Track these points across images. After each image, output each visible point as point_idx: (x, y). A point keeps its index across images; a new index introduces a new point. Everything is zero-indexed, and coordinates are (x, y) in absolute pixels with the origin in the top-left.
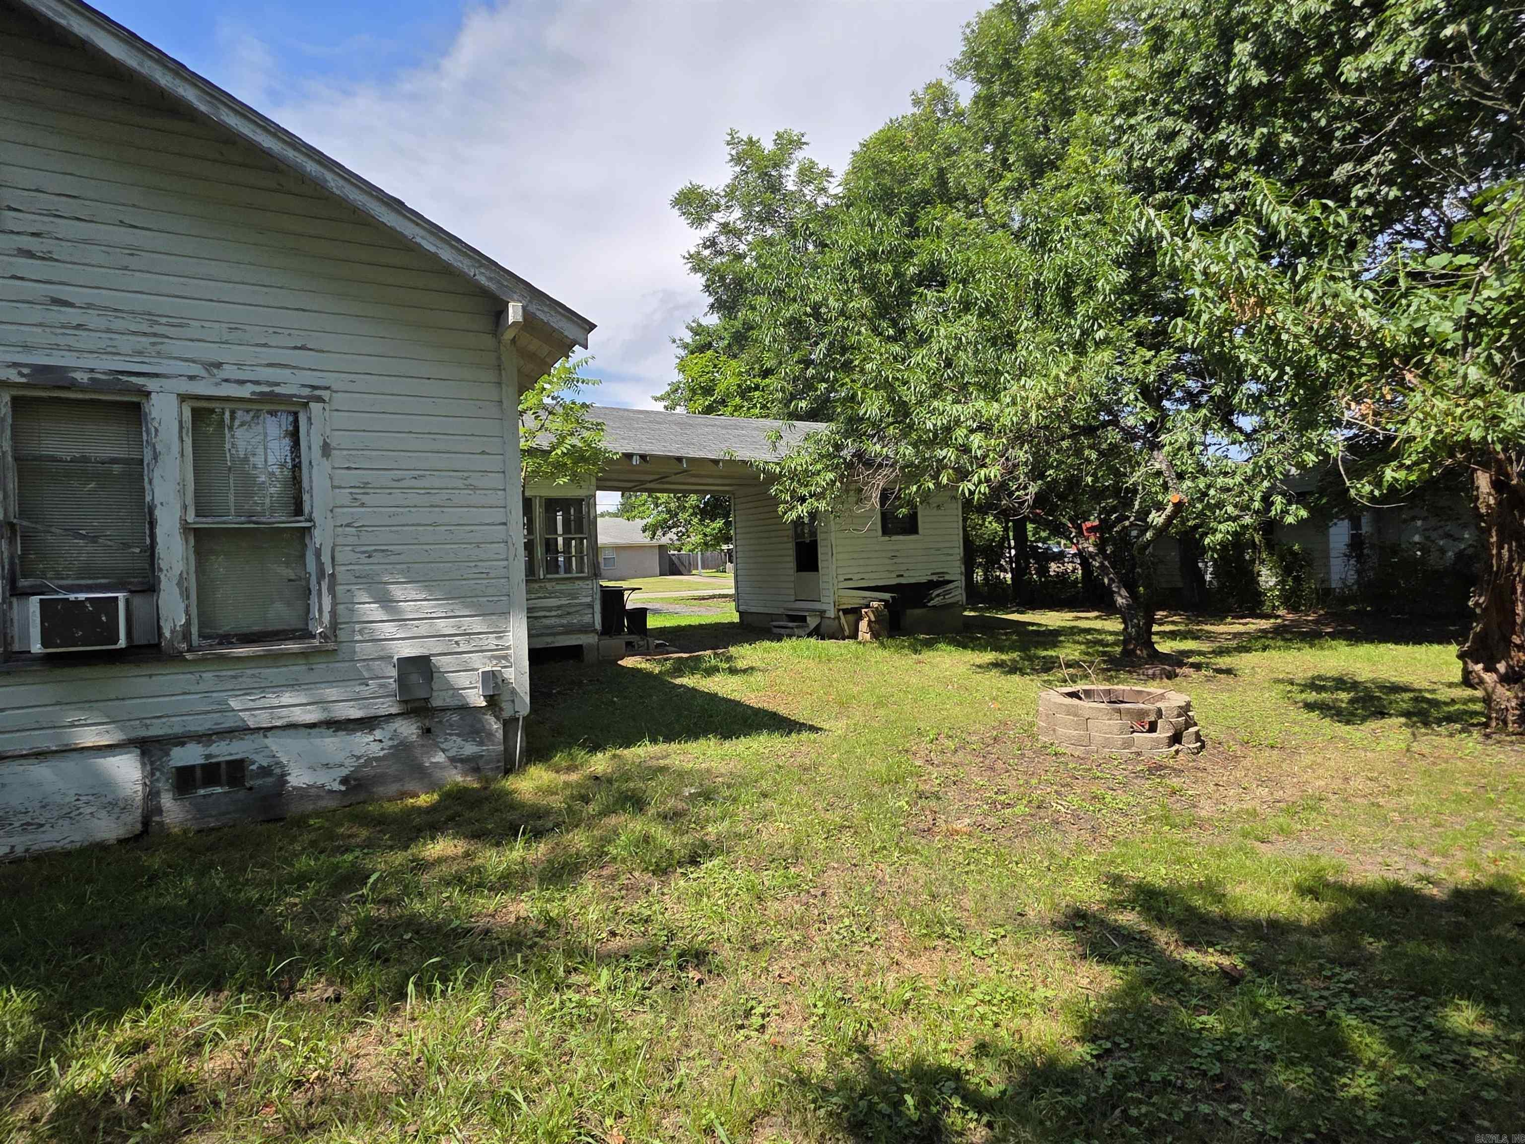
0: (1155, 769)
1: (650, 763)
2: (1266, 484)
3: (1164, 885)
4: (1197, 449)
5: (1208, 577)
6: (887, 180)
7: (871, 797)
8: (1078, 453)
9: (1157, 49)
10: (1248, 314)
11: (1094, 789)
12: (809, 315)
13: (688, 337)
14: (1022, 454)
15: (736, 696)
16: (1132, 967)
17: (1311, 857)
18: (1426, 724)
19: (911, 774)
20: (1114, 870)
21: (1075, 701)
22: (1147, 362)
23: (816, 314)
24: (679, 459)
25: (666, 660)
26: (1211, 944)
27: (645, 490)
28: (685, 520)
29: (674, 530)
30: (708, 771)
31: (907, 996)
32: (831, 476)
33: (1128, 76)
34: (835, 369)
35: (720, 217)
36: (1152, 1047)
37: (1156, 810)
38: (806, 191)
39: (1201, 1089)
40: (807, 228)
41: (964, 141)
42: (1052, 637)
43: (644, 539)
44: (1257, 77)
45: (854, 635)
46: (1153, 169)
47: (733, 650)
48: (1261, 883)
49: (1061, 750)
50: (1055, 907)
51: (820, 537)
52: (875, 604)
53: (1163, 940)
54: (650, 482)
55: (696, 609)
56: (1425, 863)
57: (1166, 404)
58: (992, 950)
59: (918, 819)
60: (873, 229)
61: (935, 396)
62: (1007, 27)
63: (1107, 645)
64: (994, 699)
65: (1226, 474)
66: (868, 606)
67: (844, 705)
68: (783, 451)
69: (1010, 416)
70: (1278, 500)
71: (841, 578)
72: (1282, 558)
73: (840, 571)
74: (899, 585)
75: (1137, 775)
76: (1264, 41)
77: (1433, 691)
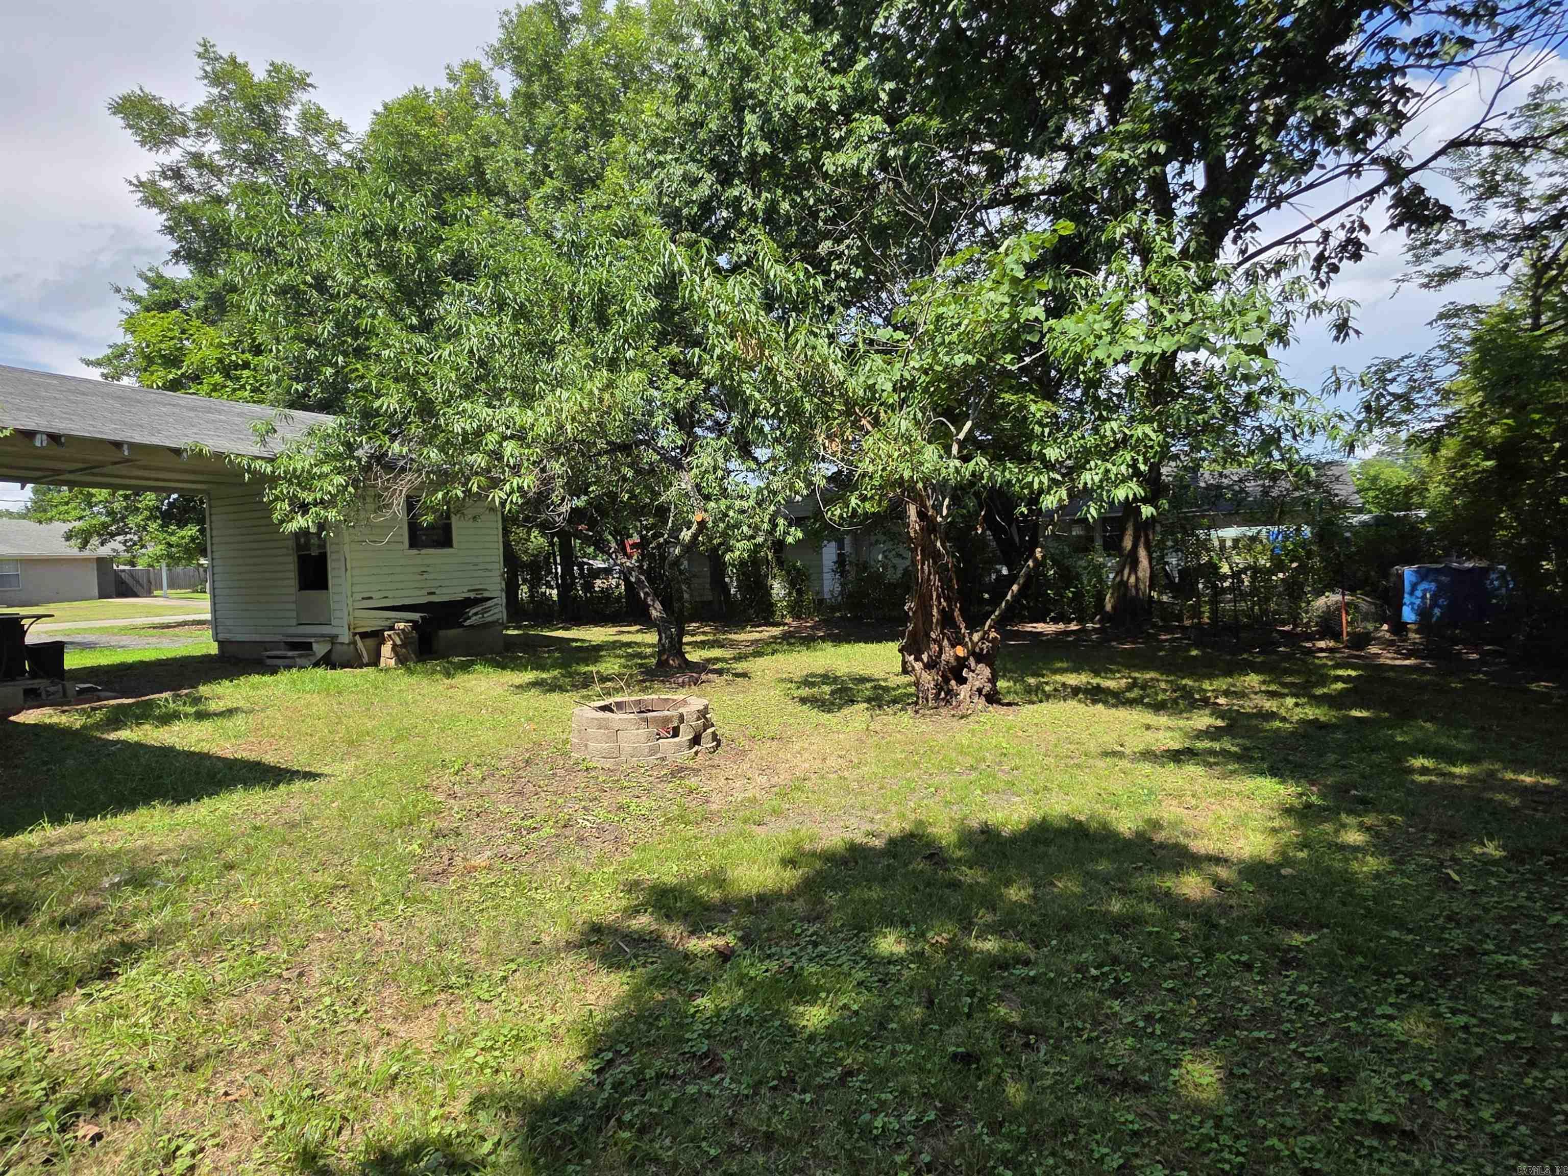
0: (678, 772)
1: (48, 852)
2: (772, 508)
3: (675, 881)
4: (720, 473)
5: (733, 591)
6: (414, 153)
7: (375, 846)
8: (616, 470)
9: (682, 98)
10: (751, 354)
11: (620, 799)
12: (310, 286)
13: (142, 289)
14: (557, 467)
15: (204, 747)
16: (639, 970)
17: (793, 831)
18: (880, 707)
19: (429, 812)
20: (632, 877)
21: (608, 714)
22: (679, 389)
23: (320, 283)
24: (118, 445)
25: (101, 708)
26: (710, 929)
27: (65, 483)
28: (138, 526)
29: (120, 538)
30: (145, 849)
31: (394, 1069)
32: (340, 480)
33: (658, 115)
34: (345, 354)
35: (188, 144)
36: (648, 1044)
37: (675, 810)
38: (312, 141)
39: (689, 1072)
40: (306, 183)
41: (502, 134)
42: (593, 653)
43: (71, 550)
44: (763, 147)
45: (375, 661)
46: (679, 209)
47: (204, 690)
48: (754, 863)
49: (590, 765)
50: (571, 926)
51: (329, 549)
52: (402, 625)
53: (670, 934)
54: (71, 472)
55: (154, 640)
56: (872, 821)
57: (698, 431)
58: (500, 990)
59: (432, 861)
60: (392, 202)
61: (466, 397)
62: (549, 28)
63: (645, 657)
64: (530, 719)
65: (742, 497)
66: (392, 628)
67: (353, 744)
68: (276, 446)
69: (544, 427)
70: (781, 521)
71: (358, 597)
72: (788, 573)
73: (357, 588)
74: (430, 604)
75: (661, 779)
76: (767, 118)
77: (885, 680)
